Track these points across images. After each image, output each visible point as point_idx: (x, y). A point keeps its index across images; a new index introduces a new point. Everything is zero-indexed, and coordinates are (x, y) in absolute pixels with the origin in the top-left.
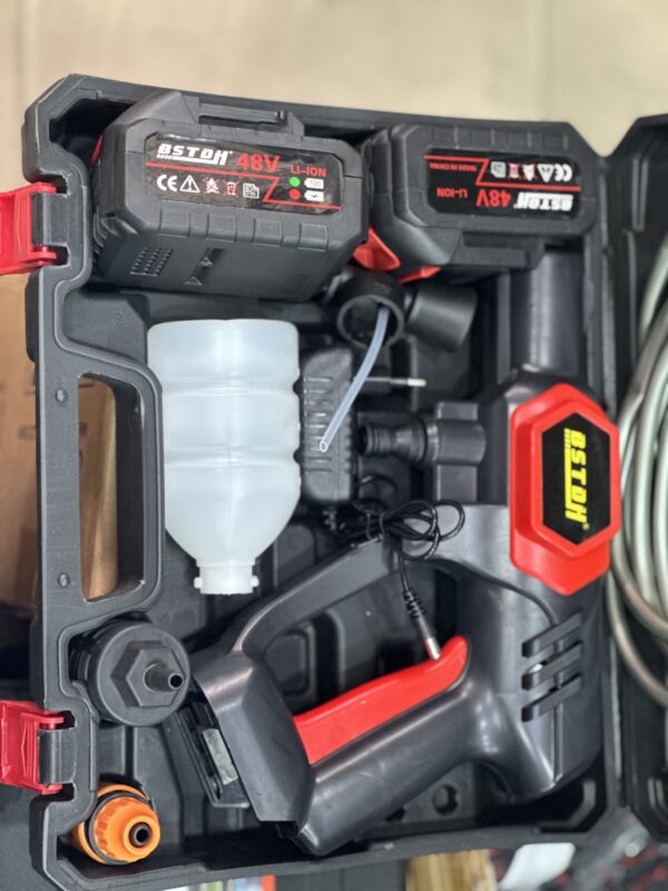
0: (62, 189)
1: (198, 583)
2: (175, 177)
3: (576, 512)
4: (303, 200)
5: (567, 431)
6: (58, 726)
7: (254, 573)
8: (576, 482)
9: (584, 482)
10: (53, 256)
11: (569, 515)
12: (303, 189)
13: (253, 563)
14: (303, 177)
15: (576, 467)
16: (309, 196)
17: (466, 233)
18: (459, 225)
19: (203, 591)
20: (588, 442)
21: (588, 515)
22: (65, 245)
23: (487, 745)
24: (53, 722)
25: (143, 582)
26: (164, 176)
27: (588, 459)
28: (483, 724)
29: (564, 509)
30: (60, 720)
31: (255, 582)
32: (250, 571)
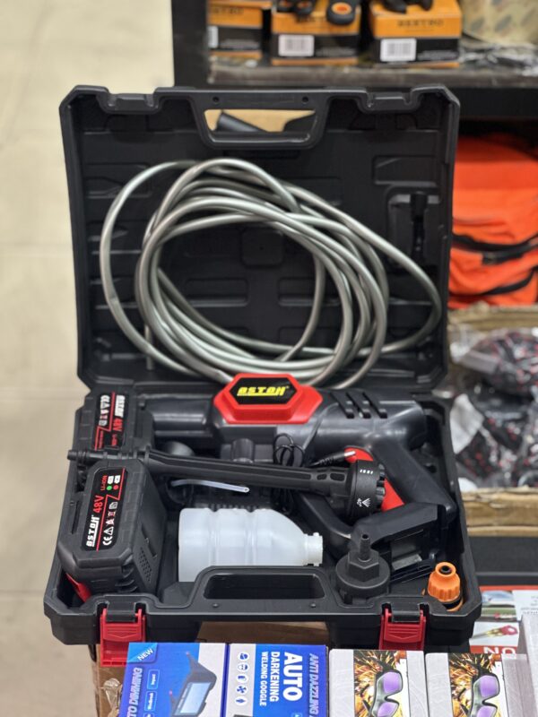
0: (105, 606)
1: (316, 564)
2: (105, 538)
3: (281, 391)
4: (119, 484)
5: (238, 395)
6: (390, 611)
7: (312, 535)
8: (265, 391)
9: (264, 388)
10: (140, 611)
11: (282, 394)
12: (113, 484)
13: (306, 535)
14: (107, 485)
15: (257, 391)
16: (117, 482)
17: (135, 435)
18: (131, 437)
19: (321, 562)
20: (244, 386)
21: (281, 386)
22: (135, 603)
23: (401, 432)
24: (387, 614)
25: (314, 575)
26: (104, 543)
27: (253, 386)
28: (389, 433)
29: (279, 396)
30: (387, 610)
31: (316, 534)
32: (310, 537)
